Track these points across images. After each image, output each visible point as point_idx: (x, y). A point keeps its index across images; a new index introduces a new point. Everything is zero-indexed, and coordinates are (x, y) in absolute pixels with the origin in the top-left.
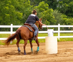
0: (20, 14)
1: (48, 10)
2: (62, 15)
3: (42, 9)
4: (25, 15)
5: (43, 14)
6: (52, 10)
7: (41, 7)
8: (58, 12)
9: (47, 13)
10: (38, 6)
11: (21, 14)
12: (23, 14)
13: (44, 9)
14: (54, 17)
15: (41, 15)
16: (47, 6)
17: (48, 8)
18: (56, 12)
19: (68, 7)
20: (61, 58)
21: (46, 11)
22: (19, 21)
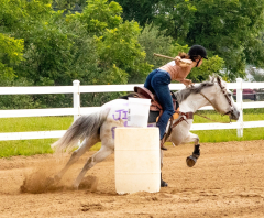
0: (13, 44)
1: (120, 26)
2: (173, 43)
3: (98, 22)
4: (33, 47)
5: (103, 40)
6: (135, 26)
7: (93, 14)
8: (159, 35)
9: (115, 39)
10: (80, 11)
11: (19, 43)
12: (26, 43)
13: (105, 24)
14: (144, 54)
15: (95, 45)
16: (116, 13)
17: (119, 18)
18: (151, 32)
19: (196, 14)
20: (173, 207)
21: (111, 31)
22: (11, 69)
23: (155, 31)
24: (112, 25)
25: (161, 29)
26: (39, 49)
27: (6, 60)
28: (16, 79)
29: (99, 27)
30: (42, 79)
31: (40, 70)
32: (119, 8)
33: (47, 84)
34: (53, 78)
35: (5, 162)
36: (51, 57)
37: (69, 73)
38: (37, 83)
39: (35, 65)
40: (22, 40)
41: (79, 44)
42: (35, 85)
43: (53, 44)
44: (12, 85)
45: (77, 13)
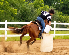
0: (14, 10)
1: (43, 7)
5: (39, 10)
6: (47, 7)
7: (36, 3)
10: (33, 2)
11: (16, 10)
12: (18, 10)
13: (39, 6)
15: (37, 12)
17: (43, 4)
19: (64, 4)
22: (14, 17)
24: (41, 7)
25: (54, 8)
26: (21, 12)
28: (15, 20)
29: (38, 7)
30: (22, 20)
31: (21, 18)
32: (43, 2)
33: (23, 22)
34: (25, 20)
36: (24, 14)
37: (29, 19)
39: (20, 16)
41: (32, 11)
42: (20, 22)
43: (25, 11)
44: (14, 22)
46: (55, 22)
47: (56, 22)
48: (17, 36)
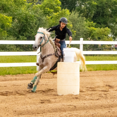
0: (7, 19)
1: (60, 12)
2: (86, 21)
3: (49, 9)
5: (51, 18)
6: (67, 11)
7: (47, 5)
8: (79, 16)
10: (40, 4)
11: (10, 18)
12: (13, 19)
13: (52, 10)
14: (71, 25)
15: (47, 21)
16: (58, 5)
17: (60, 7)
18: (75, 15)
19: (97, 6)
21: (56, 14)
22: (5, 31)
23: (77, 14)
24: (56, 11)
25: (80, 13)
26: (19, 22)
27: (3, 27)
28: (8, 36)
29: (49, 12)
30: (20, 37)
31: (20, 32)
33: (23, 40)
34: (26, 36)
35: (2, 78)
36: (24, 26)
38: (18, 39)
39: (17, 30)
40: (11, 17)
41: (39, 20)
42: (17, 40)
43: (26, 20)
44: (5, 39)
45: (38, 4)
46: (82, 39)
47: (84, 40)
48: (11, 66)
